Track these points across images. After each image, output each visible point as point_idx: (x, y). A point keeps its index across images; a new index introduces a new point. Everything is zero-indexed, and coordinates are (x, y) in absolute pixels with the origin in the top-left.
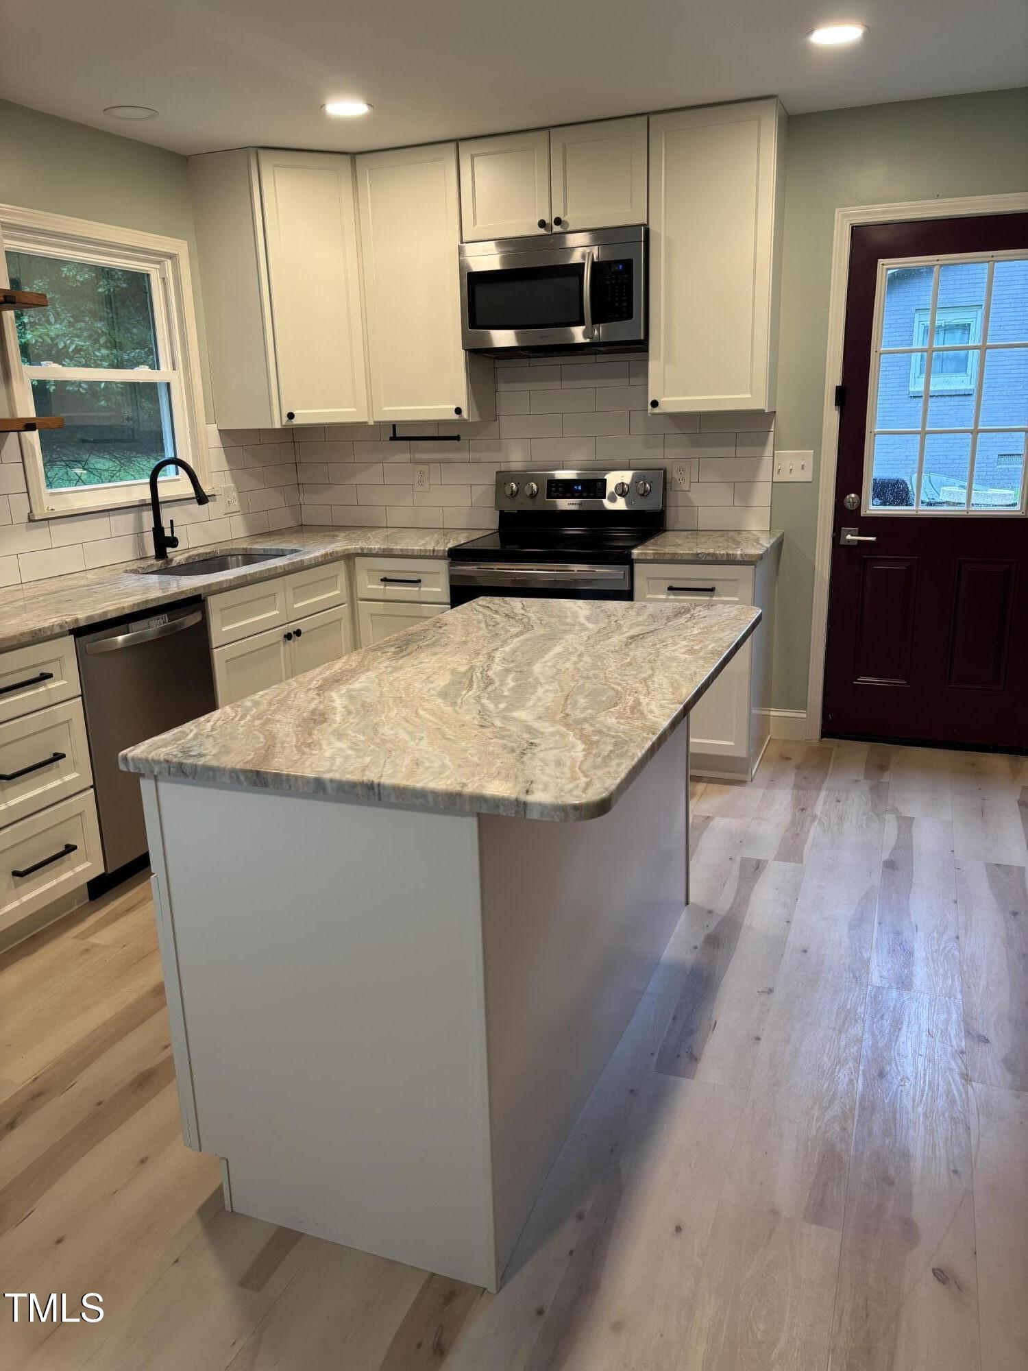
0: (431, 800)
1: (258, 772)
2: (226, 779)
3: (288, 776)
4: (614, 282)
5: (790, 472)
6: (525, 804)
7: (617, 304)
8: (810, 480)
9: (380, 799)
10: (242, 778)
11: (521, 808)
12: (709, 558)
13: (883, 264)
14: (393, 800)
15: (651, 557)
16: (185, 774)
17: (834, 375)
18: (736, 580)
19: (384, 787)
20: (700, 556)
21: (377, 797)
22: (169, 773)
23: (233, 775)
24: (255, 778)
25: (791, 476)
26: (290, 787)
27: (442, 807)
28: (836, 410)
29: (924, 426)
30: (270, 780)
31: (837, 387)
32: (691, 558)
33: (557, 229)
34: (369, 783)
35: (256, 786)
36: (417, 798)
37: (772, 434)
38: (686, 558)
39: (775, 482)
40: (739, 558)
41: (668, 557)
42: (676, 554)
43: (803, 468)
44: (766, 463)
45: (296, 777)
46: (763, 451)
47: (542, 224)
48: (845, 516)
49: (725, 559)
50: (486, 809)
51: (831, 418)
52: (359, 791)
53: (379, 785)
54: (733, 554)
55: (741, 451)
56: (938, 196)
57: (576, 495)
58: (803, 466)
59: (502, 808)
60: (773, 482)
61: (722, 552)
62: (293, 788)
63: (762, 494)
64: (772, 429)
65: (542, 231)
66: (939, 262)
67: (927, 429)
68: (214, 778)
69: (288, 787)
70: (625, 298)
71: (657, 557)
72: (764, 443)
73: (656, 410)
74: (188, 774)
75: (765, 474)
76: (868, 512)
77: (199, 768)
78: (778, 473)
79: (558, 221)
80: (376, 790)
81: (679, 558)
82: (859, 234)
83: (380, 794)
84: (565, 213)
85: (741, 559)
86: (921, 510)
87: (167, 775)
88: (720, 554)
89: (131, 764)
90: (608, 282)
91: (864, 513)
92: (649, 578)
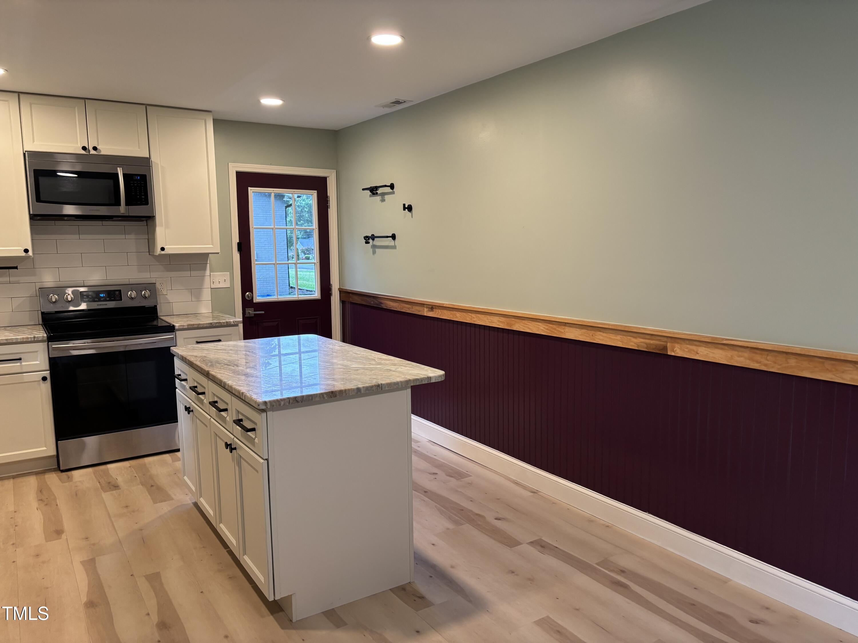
0: (400, 384)
1: (332, 392)
2: (318, 399)
3: (345, 390)
4: (136, 185)
5: (219, 284)
6: (430, 377)
7: (138, 197)
8: (229, 286)
9: (382, 389)
10: (325, 396)
11: (429, 379)
12: (217, 325)
13: (251, 190)
14: (387, 389)
15: (186, 327)
16: (297, 402)
17: (236, 239)
18: (230, 335)
19: (384, 384)
20: (212, 324)
21: (381, 389)
22: (289, 404)
23: (321, 396)
24: (331, 394)
25: (220, 285)
26: (346, 394)
27: (404, 386)
28: (238, 253)
29: (276, 262)
30: (338, 394)
31: (238, 243)
32: (208, 326)
33: (93, 152)
34: (378, 384)
35: (331, 398)
36: (395, 385)
37: (208, 265)
38: (205, 326)
39: (212, 288)
40: (232, 323)
41: (196, 326)
42: (200, 324)
43: (225, 281)
44: (207, 279)
45: (349, 390)
46: (205, 273)
47: (84, 148)
48: (247, 303)
49: (225, 324)
50: (418, 383)
51: (237, 257)
52: (374, 388)
53: (381, 384)
54: (229, 322)
55: (194, 273)
56: (271, 164)
57: (102, 299)
58: (225, 280)
59: (423, 381)
60: (211, 288)
61: (223, 321)
62: (347, 395)
63: (207, 295)
64: (208, 262)
65: (83, 152)
66: (274, 192)
67: (277, 262)
68: (312, 399)
69: (345, 394)
70: (143, 194)
71: (189, 327)
72: (205, 269)
73: (163, 252)
74: (299, 401)
75: (207, 284)
76: (257, 300)
77: (305, 398)
78: (213, 284)
79: (95, 148)
80: (381, 386)
81: (201, 326)
82: (240, 175)
83: (382, 387)
84: (98, 145)
85: (233, 324)
86: (279, 298)
87: (288, 404)
88: (222, 322)
89: (269, 404)
90: (132, 185)
91: (255, 301)
92: (185, 338)
